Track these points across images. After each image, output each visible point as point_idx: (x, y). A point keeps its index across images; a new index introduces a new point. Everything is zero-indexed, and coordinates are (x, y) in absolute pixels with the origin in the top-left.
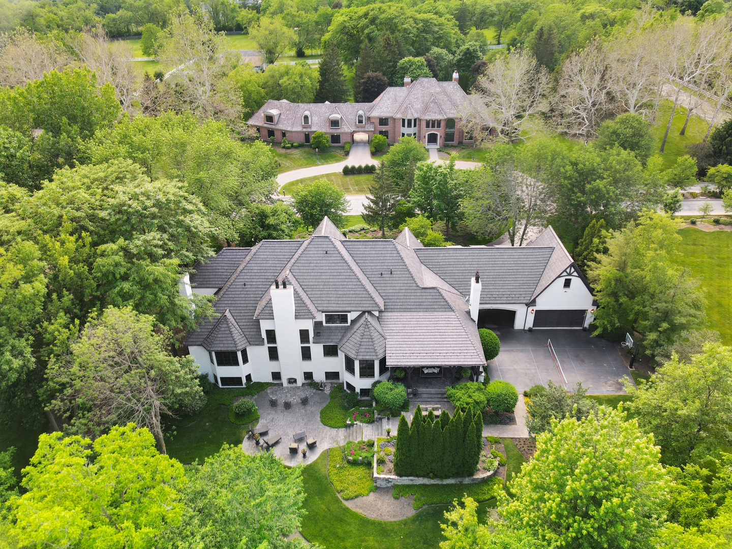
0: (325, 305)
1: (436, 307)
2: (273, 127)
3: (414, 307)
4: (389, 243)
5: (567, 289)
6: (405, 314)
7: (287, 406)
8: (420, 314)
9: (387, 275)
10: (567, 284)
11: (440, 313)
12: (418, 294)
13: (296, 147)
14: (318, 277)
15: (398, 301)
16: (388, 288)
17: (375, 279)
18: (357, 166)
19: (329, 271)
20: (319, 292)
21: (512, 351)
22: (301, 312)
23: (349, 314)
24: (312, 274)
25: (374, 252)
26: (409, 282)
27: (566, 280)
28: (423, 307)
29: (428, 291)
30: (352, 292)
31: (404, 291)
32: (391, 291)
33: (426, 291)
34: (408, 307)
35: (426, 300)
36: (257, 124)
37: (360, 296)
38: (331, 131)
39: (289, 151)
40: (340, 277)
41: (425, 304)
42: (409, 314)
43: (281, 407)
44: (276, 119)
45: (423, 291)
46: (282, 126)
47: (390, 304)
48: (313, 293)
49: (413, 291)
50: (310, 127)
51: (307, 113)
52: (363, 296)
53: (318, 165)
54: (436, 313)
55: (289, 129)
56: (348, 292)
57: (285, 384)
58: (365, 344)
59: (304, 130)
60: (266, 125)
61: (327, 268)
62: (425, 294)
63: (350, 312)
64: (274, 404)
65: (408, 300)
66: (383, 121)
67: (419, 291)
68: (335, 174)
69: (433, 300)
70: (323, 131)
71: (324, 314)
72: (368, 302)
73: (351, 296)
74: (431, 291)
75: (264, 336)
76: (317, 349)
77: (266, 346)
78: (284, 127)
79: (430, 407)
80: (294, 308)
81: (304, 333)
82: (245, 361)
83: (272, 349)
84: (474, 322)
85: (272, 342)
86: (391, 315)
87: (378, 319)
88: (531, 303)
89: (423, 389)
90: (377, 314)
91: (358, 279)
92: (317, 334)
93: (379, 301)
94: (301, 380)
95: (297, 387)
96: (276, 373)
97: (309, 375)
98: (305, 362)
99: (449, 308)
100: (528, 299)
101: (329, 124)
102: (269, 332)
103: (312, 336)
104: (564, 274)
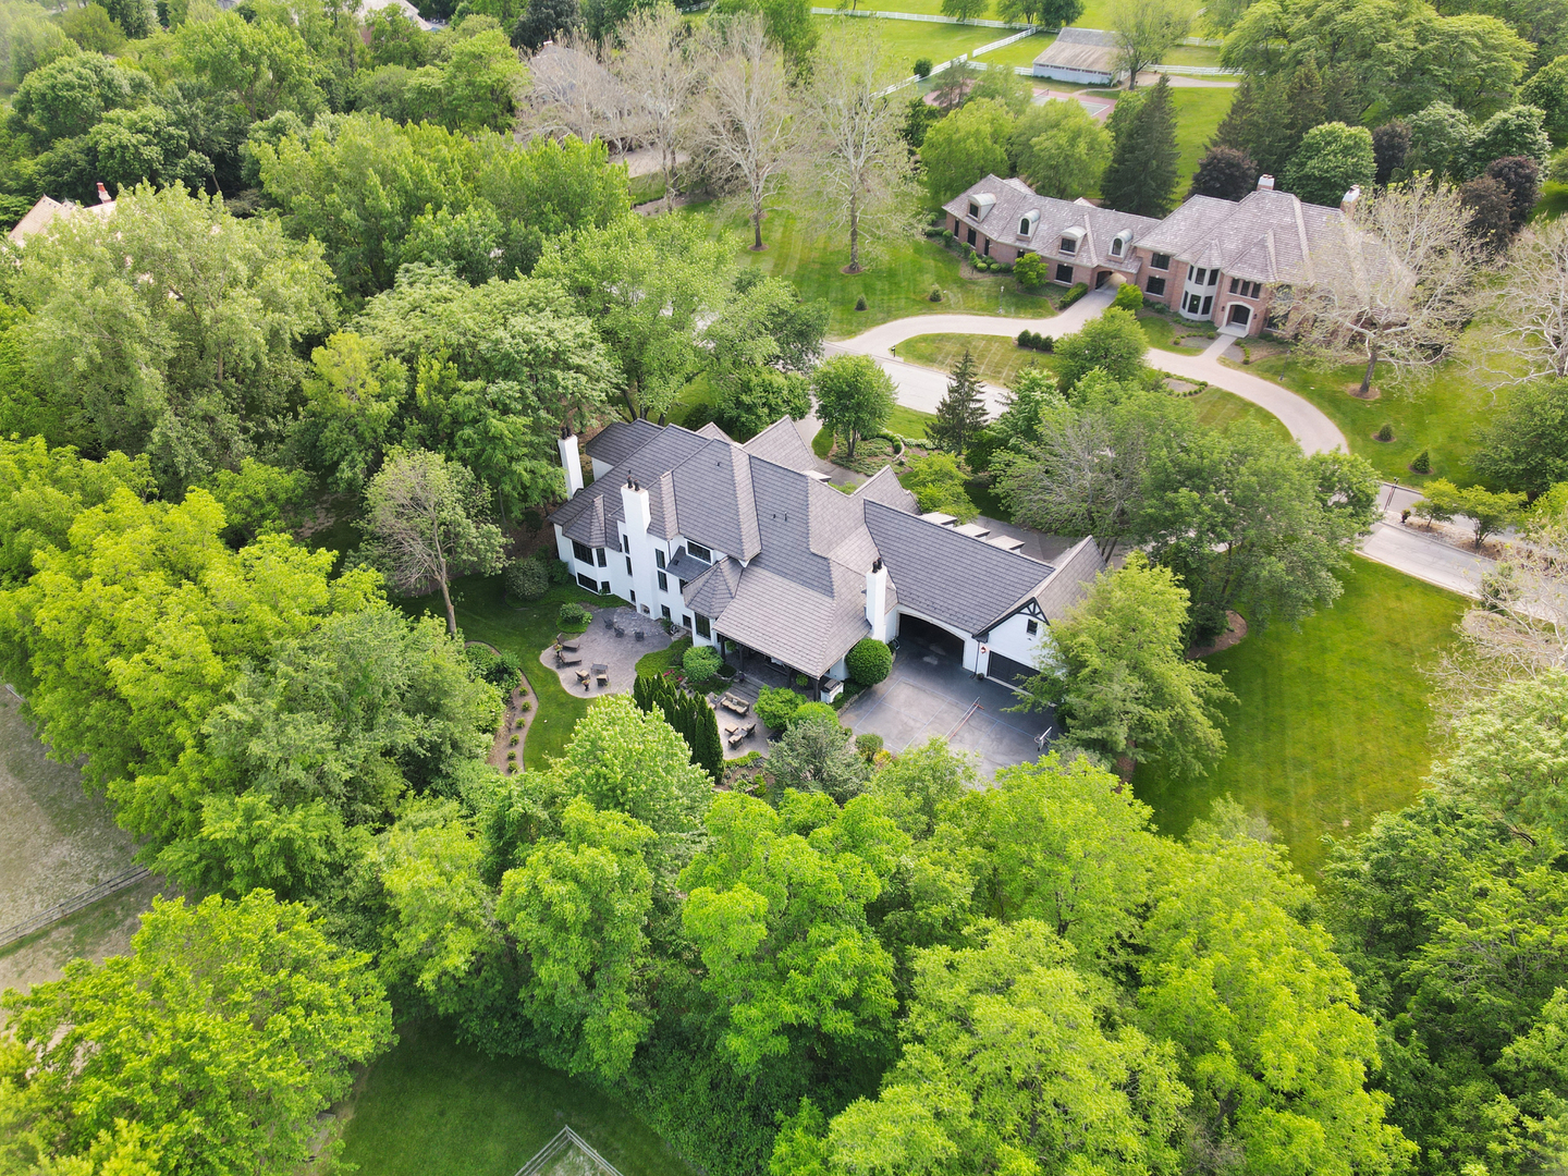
0: (690, 530)
1: (816, 584)
2: (976, 225)
3: (791, 573)
4: (802, 479)
5: (1030, 636)
6: (776, 577)
7: (620, 634)
8: (793, 584)
9: (780, 519)
10: (1031, 627)
11: (816, 594)
12: (803, 559)
13: (995, 272)
14: (697, 492)
15: (779, 559)
16: (774, 537)
17: (765, 520)
18: (1043, 336)
19: (712, 489)
20: (690, 512)
21: (924, 691)
22: (656, 528)
23: (713, 552)
24: (693, 486)
26: (801, 539)
27: (1029, 620)
28: (801, 577)
29: (817, 560)
30: (724, 526)
31: (790, 548)
32: (775, 543)
33: (815, 559)
35: (807, 570)
36: (956, 214)
37: (731, 535)
38: (1060, 257)
39: (977, 275)
40: (719, 501)
41: (805, 574)
42: (780, 579)
43: (613, 632)
44: (982, 213)
45: (811, 557)
46: (986, 229)
47: (768, 558)
48: (684, 510)
49: (799, 553)
50: (1028, 241)
51: (1031, 215)
52: (733, 535)
53: (998, 315)
54: (810, 592)
55: (995, 236)
56: (721, 523)
57: (639, 610)
59: (1018, 244)
60: (967, 220)
61: (711, 484)
62: (811, 562)
63: (714, 549)
64: (609, 625)
65: (790, 561)
66: (1161, 260)
67: (808, 556)
68: (1003, 340)
69: (817, 574)
70: (1046, 253)
71: (688, 541)
72: (735, 544)
73: (721, 530)
74: (820, 561)
75: (622, 541)
76: (673, 581)
77: (624, 554)
78: (990, 230)
79: (736, 698)
80: (647, 519)
81: (660, 555)
82: (603, 563)
83: (628, 559)
84: (869, 626)
85: (627, 550)
86: (760, 573)
87: (743, 570)
88: (982, 636)
89: (755, 680)
90: (745, 565)
91: (737, 513)
92: (675, 562)
93: (751, 548)
94: (656, 613)
95: (649, 620)
96: (632, 593)
97: (666, 611)
98: (662, 593)
99: (829, 590)
100: (979, 628)
101: (1059, 243)
102: (625, 537)
103: (667, 561)
104: (1026, 610)
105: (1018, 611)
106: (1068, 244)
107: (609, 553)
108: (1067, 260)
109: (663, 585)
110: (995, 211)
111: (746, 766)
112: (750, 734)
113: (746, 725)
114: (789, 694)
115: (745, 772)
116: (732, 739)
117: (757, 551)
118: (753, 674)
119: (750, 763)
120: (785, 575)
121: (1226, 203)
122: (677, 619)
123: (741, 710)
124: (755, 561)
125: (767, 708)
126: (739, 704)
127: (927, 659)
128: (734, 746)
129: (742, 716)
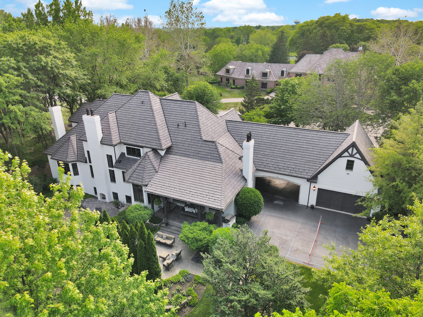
0: (127, 139)
1: (209, 157)
2: (229, 76)
3: (192, 154)
4: (193, 104)
5: (349, 172)
6: (183, 158)
8: (195, 160)
9: (182, 127)
10: (350, 166)
11: (210, 163)
12: (199, 145)
13: (239, 88)
14: (130, 119)
15: (183, 147)
16: (179, 137)
17: (172, 128)
19: (139, 116)
20: (127, 130)
21: (283, 218)
22: (106, 141)
23: (141, 149)
24: (128, 116)
25: (179, 109)
26: (196, 134)
27: (348, 161)
28: (200, 155)
29: (208, 143)
30: (147, 133)
31: (189, 141)
32: (180, 139)
33: (206, 143)
34: (188, 153)
35: (204, 151)
36: (221, 74)
37: (152, 136)
38: (262, 79)
39: (233, 90)
40: (144, 121)
41: (202, 153)
42: (186, 158)
44: (231, 71)
45: (204, 143)
46: (233, 76)
47: (176, 148)
48: (123, 129)
49: (196, 142)
50: (250, 76)
52: (154, 136)
54: (207, 162)
55: (237, 77)
56: (145, 133)
58: (138, 171)
59: (246, 78)
60: (225, 75)
61: (139, 113)
62: (204, 145)
63: (142, 147)
65: (190, 148)
67: (201, 142)
69: (209, 152)
70: (257, 79)
71: (125, 146)
72: (156, 142)
73: (146, 135)
74: (210, 144)
75: (86, 156)
76: (118, 173)
77: (89, 164)
78: (235, 75)
79: (165, 235)
80: (100, 136)
81: (109, 158)
82: (76, 173)
83: (91, 167)
84: (245, 180)
85: (90, 162)
86: (172, 157)
87: (162, 157)
88: (313, 179)
89: (176, 223)
90: (162, 153)
91: (155, 124)
92: (119, 161)
93: (166, 143)
94: (109, 198)
95: (106, 203)
96: (95, 189)
97: (115, 195)
98: (113, 184)
99: (219, 160)
100: (310, 175)
101: (261, 75)
102: (88, 152)
103: (114, 161)
104: (346, 154)
105: (340, 156)
106: (265, 75)
107: (80, 165)
108: (264, 80)
109: (113, 179)
110: (235, 70)
111: (179, 282)
112: (178, 258)
113: (175, 252)
114: (205, 224)
115: (178, 287)
116: (165, 263)
117: (170, 144)
118: (174, 220)
119: (182, 280)
120: (188, 156)
121: (318, 55)
122: (122, 199)
123: (169, 242)
124: (169, 150)
125: (191, 236)
126: (167, 238)
127: (276, 202)
128: (168, 268)
129: (170, 246)
